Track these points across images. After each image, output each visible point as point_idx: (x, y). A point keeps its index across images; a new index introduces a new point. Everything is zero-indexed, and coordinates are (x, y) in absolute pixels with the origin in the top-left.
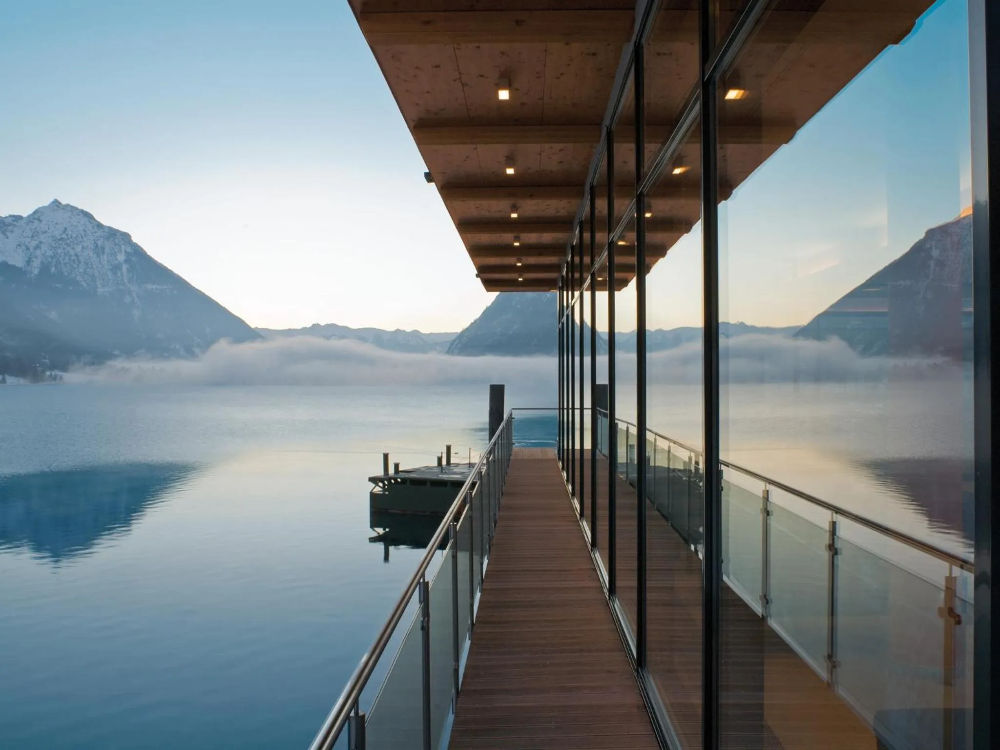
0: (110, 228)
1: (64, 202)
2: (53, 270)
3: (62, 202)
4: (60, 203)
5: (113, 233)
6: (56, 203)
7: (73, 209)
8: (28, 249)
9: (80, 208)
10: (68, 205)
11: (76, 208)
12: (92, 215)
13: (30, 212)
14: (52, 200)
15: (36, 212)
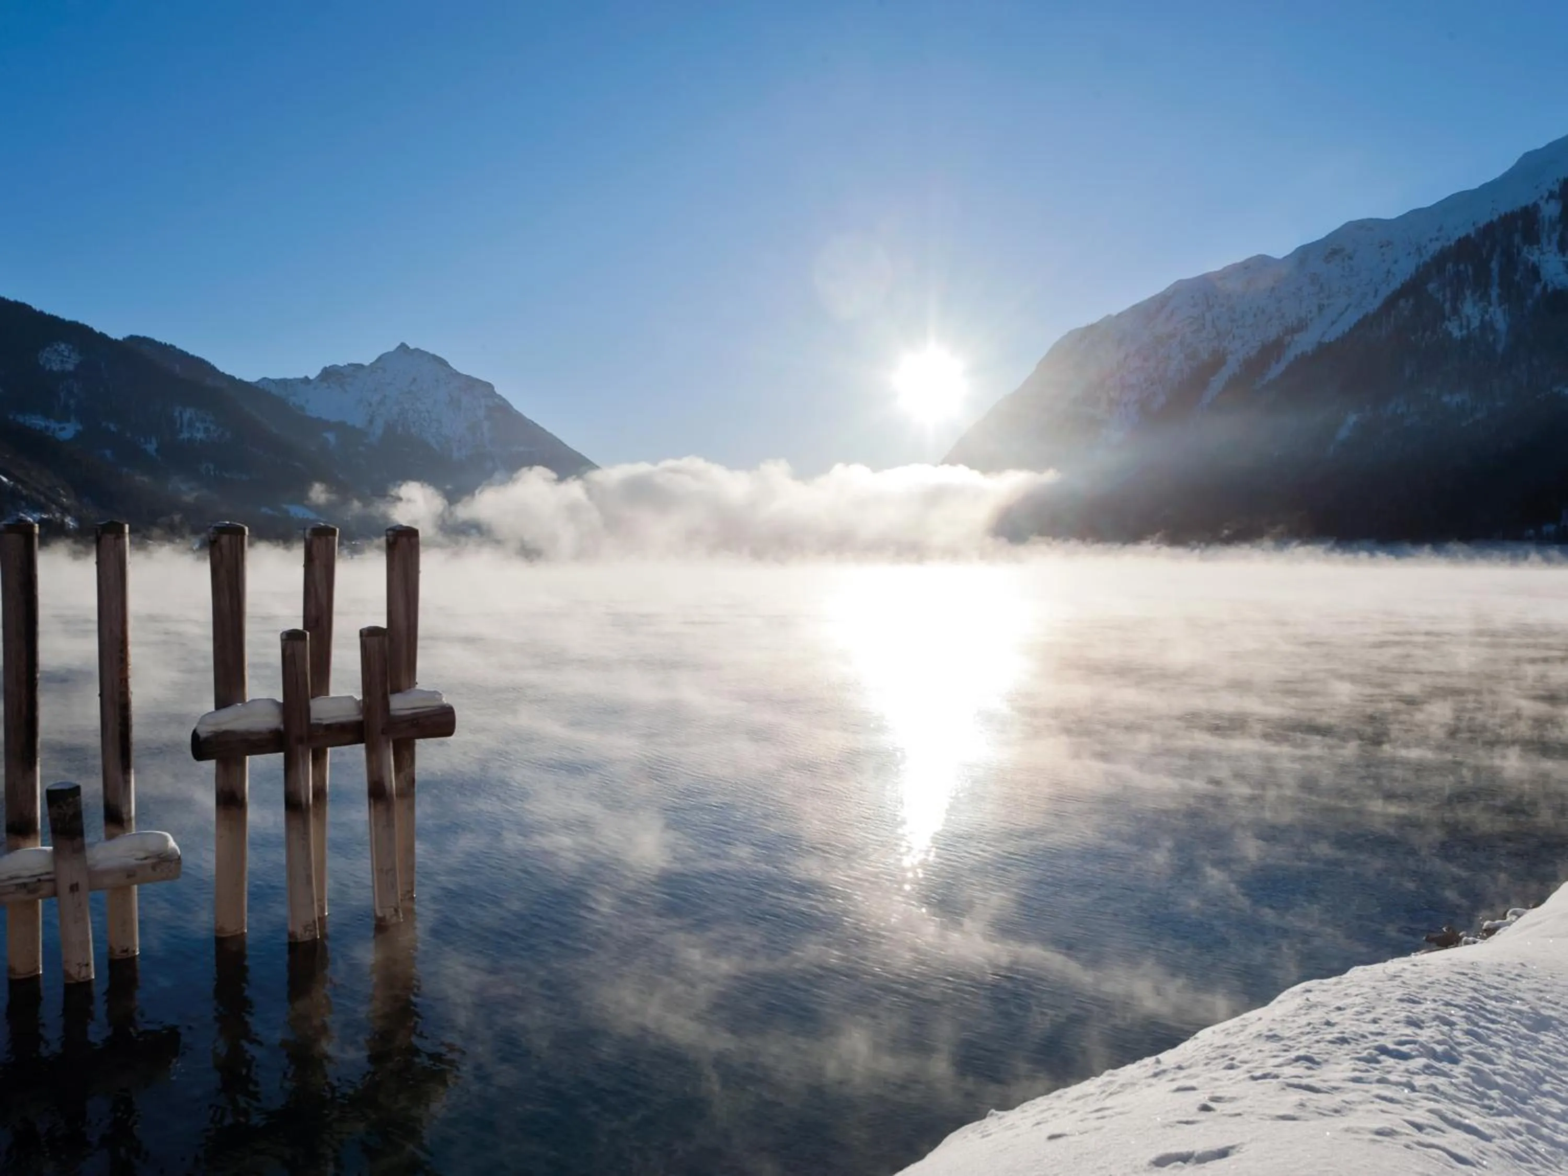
0: (468, 378)
1: (412, 346)
2: (400, 429)
3: (409, 345)
4: (408, 348)
5: (471, 383)
6: (403, 345)
7: (424, 353)
8: (370, 405)
9: (431, 352)
10: (417, 350)
11: (427, 353)
12: (447, 363)
13: (373, 359)
14: (398, 344)
15: (380, 359)
